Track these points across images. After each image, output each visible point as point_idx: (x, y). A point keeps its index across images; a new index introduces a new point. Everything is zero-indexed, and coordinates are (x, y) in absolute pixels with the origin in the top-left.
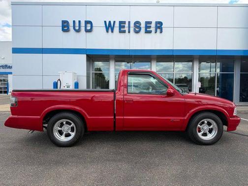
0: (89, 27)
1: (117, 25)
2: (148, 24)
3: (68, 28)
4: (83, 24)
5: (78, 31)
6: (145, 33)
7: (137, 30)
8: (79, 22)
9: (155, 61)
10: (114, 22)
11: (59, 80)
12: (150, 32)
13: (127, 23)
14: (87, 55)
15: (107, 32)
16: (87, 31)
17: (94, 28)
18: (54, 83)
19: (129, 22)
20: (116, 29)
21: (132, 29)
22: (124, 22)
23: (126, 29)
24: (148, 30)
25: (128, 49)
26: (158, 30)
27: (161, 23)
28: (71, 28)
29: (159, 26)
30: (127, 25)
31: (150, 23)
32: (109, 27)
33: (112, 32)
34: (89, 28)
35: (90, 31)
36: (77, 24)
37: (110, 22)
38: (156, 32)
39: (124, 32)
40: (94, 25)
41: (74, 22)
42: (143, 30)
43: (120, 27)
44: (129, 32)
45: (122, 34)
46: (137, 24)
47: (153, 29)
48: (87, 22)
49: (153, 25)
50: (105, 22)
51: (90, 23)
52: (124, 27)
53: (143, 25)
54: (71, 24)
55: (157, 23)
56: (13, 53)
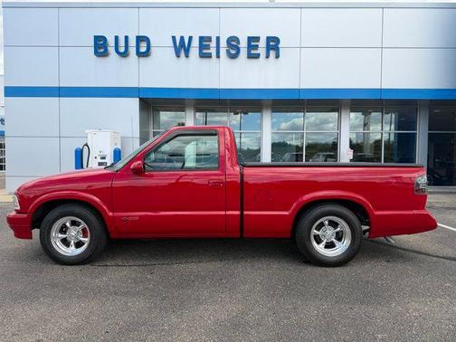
0: (144, 47)
1: (196, 43)
2: (253, 41)
3: (106, 50)
4: (133, 42)
5: (125, 55)
6: (248, 57)
7: (233, 52)
8: (126, 38)
9: (270, 112)
10: (191, 38)
11: (86, 145)
12: (257, 56)
13: (214, 40)
14: (140, 99)
15: (178, 56)
16: (140, 54)
17: (152, 49)
18: (76, 151)
19: (218, 39)
20: (194, 51)
21: (223, 52)
22: (209, 39)
23: (213, 51)
24: (253, 52)
25: (217, 87)
26: (272, 53)
27: (276, 40)
28: (111, 50)
29: (273, 44)
30: (213, 44)
31: (257, 39)
32: (181, 47)
33: (187, 56)
34: (143, 49)
35: (147, 54)
36: (122, 43)
37: (182, 38)
38: (267, 57)
39: (209, 56)
40: (152, 44)
41: (116, 38)
42: (244, 52)
43: (202, 47)
44: (218, 57)
45: (206, 61)
46: (233, 43)
47: (262, 51)
48: (140, 39)
49: (262, 43)
50: (174, 38)
51: (146, 39)
52: (208, 47)
53: (243, 44)
54: (111, 42)
55: (269, 39)
56: (6, 96)
